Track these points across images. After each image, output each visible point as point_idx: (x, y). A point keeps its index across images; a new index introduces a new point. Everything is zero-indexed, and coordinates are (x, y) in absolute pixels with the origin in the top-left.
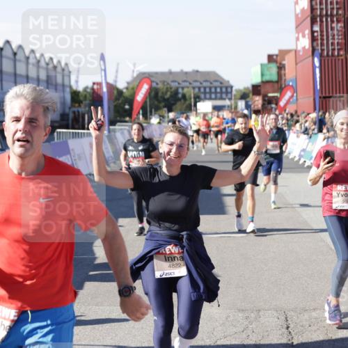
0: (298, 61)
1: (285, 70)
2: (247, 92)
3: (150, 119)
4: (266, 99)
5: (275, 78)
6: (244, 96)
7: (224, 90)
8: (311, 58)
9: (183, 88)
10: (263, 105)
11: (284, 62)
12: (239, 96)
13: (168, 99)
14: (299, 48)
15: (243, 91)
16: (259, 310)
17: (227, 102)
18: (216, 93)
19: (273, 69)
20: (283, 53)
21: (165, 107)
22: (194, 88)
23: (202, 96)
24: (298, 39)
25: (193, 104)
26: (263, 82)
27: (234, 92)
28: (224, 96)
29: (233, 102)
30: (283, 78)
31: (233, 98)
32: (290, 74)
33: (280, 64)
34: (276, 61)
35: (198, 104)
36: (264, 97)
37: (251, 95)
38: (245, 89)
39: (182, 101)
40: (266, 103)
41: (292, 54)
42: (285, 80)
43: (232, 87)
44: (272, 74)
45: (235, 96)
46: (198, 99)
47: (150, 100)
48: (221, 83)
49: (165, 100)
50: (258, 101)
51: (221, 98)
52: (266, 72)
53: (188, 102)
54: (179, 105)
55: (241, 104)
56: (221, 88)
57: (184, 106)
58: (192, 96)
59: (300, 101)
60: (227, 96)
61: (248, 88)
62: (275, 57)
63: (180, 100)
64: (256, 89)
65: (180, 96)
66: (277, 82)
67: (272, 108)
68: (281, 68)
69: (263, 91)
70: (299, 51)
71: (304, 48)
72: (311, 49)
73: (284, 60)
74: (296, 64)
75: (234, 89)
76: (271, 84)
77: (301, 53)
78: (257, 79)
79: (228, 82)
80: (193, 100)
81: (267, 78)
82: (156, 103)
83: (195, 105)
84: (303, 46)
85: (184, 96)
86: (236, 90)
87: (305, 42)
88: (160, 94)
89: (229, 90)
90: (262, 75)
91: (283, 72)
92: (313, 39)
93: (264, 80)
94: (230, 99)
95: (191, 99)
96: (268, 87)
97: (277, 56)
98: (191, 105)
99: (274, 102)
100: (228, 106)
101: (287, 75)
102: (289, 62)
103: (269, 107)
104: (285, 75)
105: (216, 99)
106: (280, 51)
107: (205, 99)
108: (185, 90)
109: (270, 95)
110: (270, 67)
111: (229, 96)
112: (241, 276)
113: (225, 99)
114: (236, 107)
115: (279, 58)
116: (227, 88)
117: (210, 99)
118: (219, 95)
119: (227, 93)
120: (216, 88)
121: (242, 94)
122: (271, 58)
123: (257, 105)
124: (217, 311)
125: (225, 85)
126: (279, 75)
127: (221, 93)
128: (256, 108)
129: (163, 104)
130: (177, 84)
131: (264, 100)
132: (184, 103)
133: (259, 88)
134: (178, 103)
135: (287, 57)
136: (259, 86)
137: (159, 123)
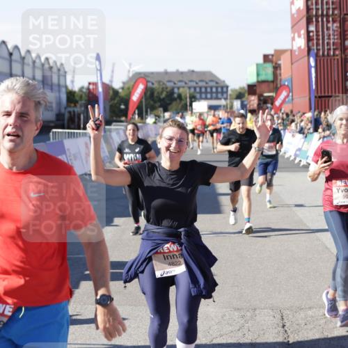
0: (294, 61)
1: (280, 69)
2: (243, 91)
3: (146, 118)
4: (262, 98)
5: (270, 78)
6: (239, 96)
7: (219, 90)
8: (306, 58)
9: (178, 88)
10: (259, 105)
11: (279, 62)
12: (234, 96)
13: (164, 99)
14: (295, 48)
15: (240, 91)
16: (255, 309)
17: (223, 102)
18: (211, 92)
19: (269, 69)
20: (279, 53)
21: (160, 106)
22: (190, 88)
23: (198, 96)
24: (293, 39)
25: (188, 104)
26: (258, 82)
27: (229, 92)
28: (220, 95)
29: (228, 101)
30: (279, 78)
31: (229, 97)
32: (285, 74)
33: (276, 64)
34: (272, 61)
35: (194, 104)
36: (260, 96)
37: (246, 95)
38: (241, 88)
39: (178, 101)
40: (262, 103)
41: (288, 54)
42: (281, 80)
43: (227, 87)
44: (268, 74)
45: (230, 95)
46: (193, 99)
47: (146, 100)
48: (217, 83)
49: (160, 100)
50: (253, 101)
51: (217, 98)
52: (262, 72)
53: (183, 102)
54: (174, 105)
55: (237, 104)
56: (217, 88)
57: (180, 106)
58: (188, 95)
59: (295, 100)
60: (222, 95)
61: (244, 88)
62: (270, 57)
63: (175, 99)
64: (252, 89)
65: (176, 96)
66: (273, 82)
68: (277, 68)
69: (258, 91)
70: (295, 51)
71: (300, 48)
72: (306, 49)
73: (280, 60)
74: (292, 64)
75: (229, 89)
76: (266, 84)
77: (297, 53)
78: (252, 79)
79: (224, 81)
80: (188, 100)
81: (262, 78)
82: (152, 103)
83: (191, 105)
84: (299, 46)
85: (180, 96)
86: (232, 90)
87: (301, 42)
88: (156, 94)
89: (225, 90)
90: (258, 75)
91: (278, 72)
92: (309, 39)
93: (260, 79)
94: (226, 99)
95: (186, 98)
96: (264, 86)
97: (273, 55)
98: (186, 105)
99: (270, 101)
100: (224, 106)
101: (282, 75)
102: (284, 62)
103: (265, 106)
104: (280, 74)
105: (211, 98)
106: (276, 51)
107: (201, 98)
108: (181, 90)
109: (266, 94)
110: (266, 67)
111: (225, 96)
112: (237, 275)
113: (220, 99)
114: (232, 107)
115: (274, 58)
116: (222, 88)
117: (206, 98)
118: (214, 95)
119: (222, 93)
120: (211, 88)
121: (236, 93)
122: (266, 58)
123: (253, 105)
124: (212, 310)
125: (222, 84)
126: (275, 75)
127: (217, 92)
128: (252, 108)
129: (159, 104)
130: (172, 84)
131: (259, 100)
132: (180, 103)
133: (255, 88)
134: (174, 103)
135: (283, 57)
136: (255, 86)
137: (155, 123)
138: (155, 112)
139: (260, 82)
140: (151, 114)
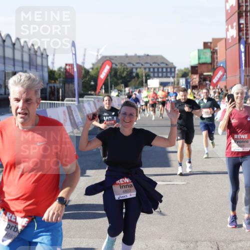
0: (227, 48)
1: (217, 54)
2: (187, 71)
3: (111, 92)
4: (202, 77)
5: (209, 60)
6: (185, 75)
7: (169, 70)
8: (238, 45)
9: (136, 69)
10: (200, 82)
11: (216, 48)
12: (180, 75)
13: (125, 77)
14: (229, 37)
15: (184, 71)
16: (197, 242)
17: (171, 80)
18: (162, 72)
19: (208, 54)
20: (216, 41)
21: (122, 83)
22: (145, 68)
23: (152, 75)
24: (227, 30)
25: (144, 81)
26: (199, 64)
27: (177, 72)
28: (169, 74)
29: (176, 79)
30: (216, 61)
31: (176, 76)
32: (221, 57)
33: (214, 49)
34: (210, 48)
35: (149, 81)
36: (201, 75)
37: (190, 74)
38: (185, 69)
39: (136, 78)
40: (202, 80)
41: (223, 42)
42: (217, 62)
43: (175, 68)
44: (207, 58)
45: (177, 74)
46: (148, 77)
47: (111, 78)
48: (167, 65)
49: (122, 78)
50: (195, 79)
51: (167, 77)
52: (202, 56)
53: (140, 80)
54: (133, 82)
55: (182, 81)
56: (167, 69)
57: (138, 82)
58: (144, 74)
59: (228, 78)
60: (171, 74)
61: (188, 69)
62: (209, 44)
63: (134, 77)
64: (194, 69)
65: (134, 74)
66: (211, 64)
67: (207, 84)
68: (214, 52)
69: (199, 71)
70: (229, 39)
71: (232, 37)
72: (238, 37)
73: (217, 47)
74: (226, 50)
75: (176, 69)
76: (206, 66)
77: (230, 41)
78: (195, 62)
79: (172, 63)
80: (144, 78)
81: (202, 61)
82: (115, 80)
83: (146, 82)
84: (231, 35)
85: (137, 75)
86: (179, 71)
88: (118, 73)
89: (173, 70)
90: (199, 58)
91: (215, 56)
92: (240, 30)
94: (174, 77)
95: (143, 77)
96: (204, 67)
97: (211, 43)
98: (142, 81)
99: (208, 79)
100: (172, 83)
101: (218, 58)
102: (220, 48)
103: (204, 83)
104: (217, 58)
105: (162, 77)
106: (213, 39)
107: (154, 77)
108: (139, 70)
109: (205, 74)
110: (206, 53)
111: (173, 75)
112: (182, 215)
113: (169, 77)
114: (178, 83)
115: (212, 45)
116: (171, 68)
117: (158, 77)
118: (165, 74)
119: (171, 72)
120: (162, 69)
121: (183, 73)
122: (206, 45)
123: (195, 82)
124: (164, 242)
125: (170, 66)
126: (213, 58)
127: (167, 72)
128: (194, 84)
129: (121, 81)
130: (131, 65)
131: (200, 78)
132: (137, 80)
133: (197, 69)
134: (133, 80)
135: (219, 44)
136: (197, 67)
137: (118, 96)
138: (118, 87)
139: (201, 64)
140: (114, 89)
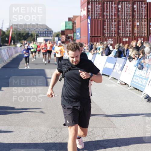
0: (81, 21)
1: (75, 24)
2: (59, 33)
3: (17, 45)
4: (67, 37)
5: (71, 28)
7: (49, 32)
8: (87, 20)
9: (31, 31)
10: (66, 39)
11: (75, 21)
12: (55, 35)
13: (25, 36)
14: (82, 15)
15: (58, 33)
16: (62, 128)
17: (50, 38)
18: (45, 34)
19: (71, 24)
20: (75, 17)
21: (23, 39)
22: (36, 31)
23: (40, 35)
24: (81, 11)
25: (35, 38)
26: (66, 29)
27: (53, 34)
28: (49, 35)
29: (53, 38)
30: (75, 28)
31: (53, 36)
32: (78, 26)
33: (74, 22)
34: (72, 21)
35: (38, 38)
36: (66, 36)
37: (61, 35)
38: (58, 32)
40: (67, 38)
41: (79, 18)
42: (76, 29)
43: (52, 31)
44: (70, 26)
45: (54, 35)
46: (38, 36)
47: (17, 36)
48: (48, 29)
49: (23, 36)
50: (64, 38)
51: (48, 36)
52: (68, 25)
53: (33, 38)
54: (29, 39)
55: (56, 39)
56: (48, 32)
58: (35, 35)
59: (82, 38)
60: (50, 35)
62: (71, 19)
63: (30, 36)
64: (63, 33)
65: (30, 35)
66: (72, 30)
67: (70, 41)
68: (74, 23)
69: (66, 33)
70: (82, 16)
71: (84, 15)
72: (87, 16)
73: (75, 20)
74: (81, 22)
75: (53, 32)
76: (69, 30)
77: (83, 17)
78: (63, 28)
79: (51, 29)
80: (35, 37)
81: (68, 28)
82: (19, 37)
83: (36, 39)
84: (84, 14)
85: (32, 35)
86: (54, 33)
88: (21, 34)
89: (51, 32)
90: (66, 26)
91: (75, 25)
92: (88, 11)
93: (67, 28)
94: (52, 37)
95: (34, 36)
96: (68, 31)
97: (72, 18)
99: (71, 38)
100: (51, 40)
101: (76, 27)
102: (77, 21)
103: (68, 40)
104: (75, 27)
105: (45, 36)
106: (74, 16)
107: (41, 36)
108: (32, 32)
109: (69, 35)
110: (69, 23)
111: (51, 35)
112: (54, 113)
113: (49, 36)
114: (54, 40)
115: (73, 19)
116: (50, 32)
117: (43, 36)
118: (47, 35)
119: (50, 34)
121: (57, 34)
122: (70, 19)
123: (63, 39)
124: (44, 128)
125: (50, 30)
126: (73, 27)
127: (48, 34)
128: (63, 41)
129: (22, 38)
131: (66, 37)
132: (32, 38)
133: (64, 32)
134: (29, 38)
135: (77, 19)
136: (64, 31)
138: (21, 42)
139: (67, 30)
140: (19, 42)
